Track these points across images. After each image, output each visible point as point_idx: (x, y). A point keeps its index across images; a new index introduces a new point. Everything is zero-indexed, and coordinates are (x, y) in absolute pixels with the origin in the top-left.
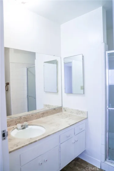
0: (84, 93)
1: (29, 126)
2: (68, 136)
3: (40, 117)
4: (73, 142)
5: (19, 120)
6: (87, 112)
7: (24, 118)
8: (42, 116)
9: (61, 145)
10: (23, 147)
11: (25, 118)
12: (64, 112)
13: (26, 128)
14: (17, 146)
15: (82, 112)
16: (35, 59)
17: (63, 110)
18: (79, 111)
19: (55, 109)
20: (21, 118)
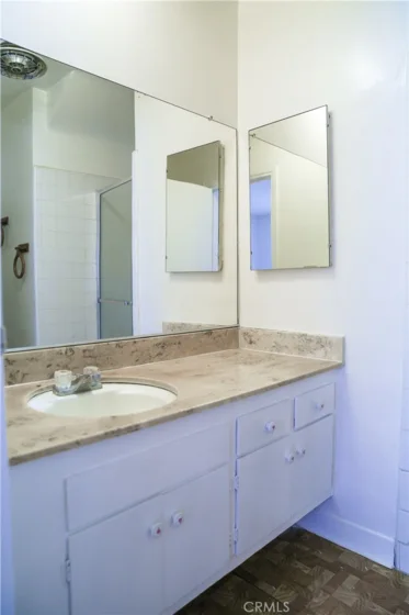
0: (331, 265)
1: (104, 386)
2: (270, 427)
3: (150, 359)
4: (289, 458)
5: (64, 360)
6: (344, 339)
7: (84, 351)
8: (160, 354)
9: (239, 461)
10: (78, 443)
11: (87, 354)
12: (245, 348)
13: (94, 392)
14: (50, 440)
15: (321, 343)
16: (134, 149)
17: (241, 338)
18: (310, 340)
19: (209, 332)
20: (71, 350)
